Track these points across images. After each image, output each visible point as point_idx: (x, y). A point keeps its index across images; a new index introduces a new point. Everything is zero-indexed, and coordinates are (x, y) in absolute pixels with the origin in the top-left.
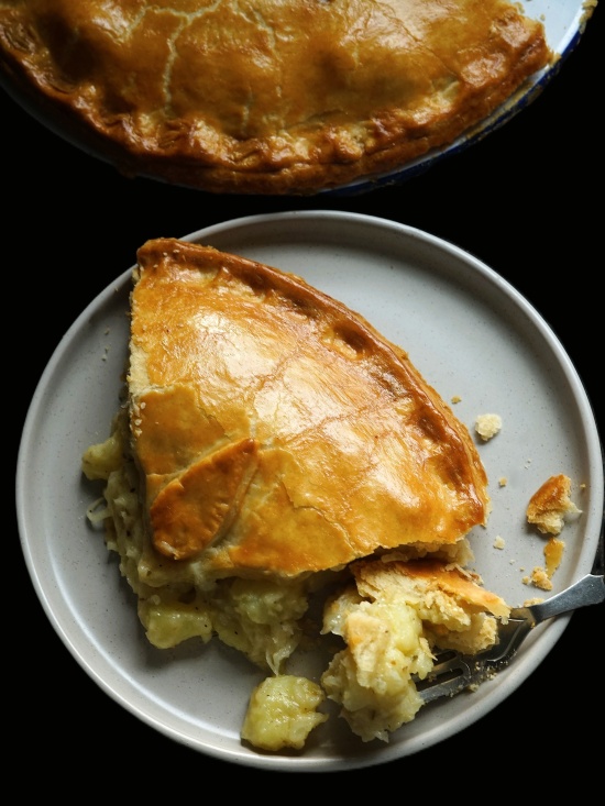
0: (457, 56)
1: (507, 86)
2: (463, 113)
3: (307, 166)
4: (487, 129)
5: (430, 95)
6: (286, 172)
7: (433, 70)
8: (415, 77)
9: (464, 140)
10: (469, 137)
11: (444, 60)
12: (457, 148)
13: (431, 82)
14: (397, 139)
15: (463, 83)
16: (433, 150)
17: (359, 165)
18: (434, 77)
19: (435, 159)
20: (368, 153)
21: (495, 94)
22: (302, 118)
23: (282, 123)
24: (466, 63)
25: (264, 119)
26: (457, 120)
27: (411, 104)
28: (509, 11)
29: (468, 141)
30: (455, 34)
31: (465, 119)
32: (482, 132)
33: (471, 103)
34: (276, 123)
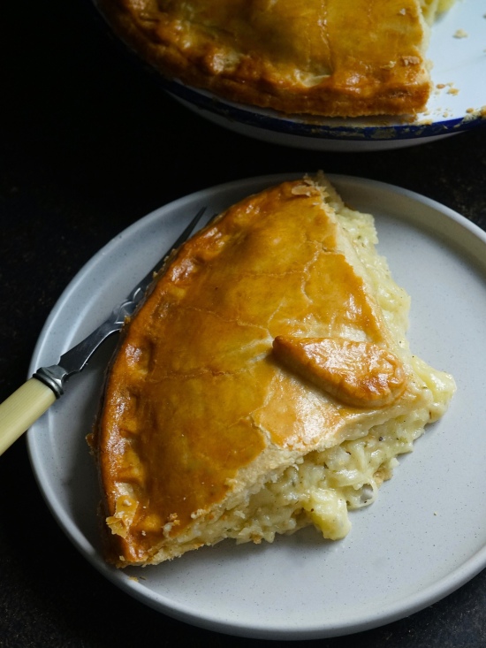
0: (345, 58)
1: (361, 106)
2: (311, 99)
3: (178, 55)
4: (324, 128)
5: (302, 70)
6: (163, 49)
7: (318, 53)
8: (299, 47)
9: (301, 122)
10: (306, 122)
11: (332, 53)
12: (290, 123)
13: (309, 61)
14: (250, 81)
15: (331, 79)
16: (271, 109)
17: (211, 79)
18: (314, 59)
19: (268, 118)
20: (224, 75)
21: (347, 104)
22: (207, 22)
23: (192, 16)
24: (347, 68)
25: (183, 5)
26: (303, 100)
27: (281, 65)
28: (415, 58)
29: (303, 125)
30: (358, 43)
31: (309, 104)
32: (319, 127)
33: (323, 96)
34: (188, 13)
